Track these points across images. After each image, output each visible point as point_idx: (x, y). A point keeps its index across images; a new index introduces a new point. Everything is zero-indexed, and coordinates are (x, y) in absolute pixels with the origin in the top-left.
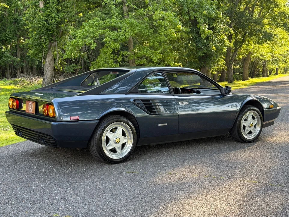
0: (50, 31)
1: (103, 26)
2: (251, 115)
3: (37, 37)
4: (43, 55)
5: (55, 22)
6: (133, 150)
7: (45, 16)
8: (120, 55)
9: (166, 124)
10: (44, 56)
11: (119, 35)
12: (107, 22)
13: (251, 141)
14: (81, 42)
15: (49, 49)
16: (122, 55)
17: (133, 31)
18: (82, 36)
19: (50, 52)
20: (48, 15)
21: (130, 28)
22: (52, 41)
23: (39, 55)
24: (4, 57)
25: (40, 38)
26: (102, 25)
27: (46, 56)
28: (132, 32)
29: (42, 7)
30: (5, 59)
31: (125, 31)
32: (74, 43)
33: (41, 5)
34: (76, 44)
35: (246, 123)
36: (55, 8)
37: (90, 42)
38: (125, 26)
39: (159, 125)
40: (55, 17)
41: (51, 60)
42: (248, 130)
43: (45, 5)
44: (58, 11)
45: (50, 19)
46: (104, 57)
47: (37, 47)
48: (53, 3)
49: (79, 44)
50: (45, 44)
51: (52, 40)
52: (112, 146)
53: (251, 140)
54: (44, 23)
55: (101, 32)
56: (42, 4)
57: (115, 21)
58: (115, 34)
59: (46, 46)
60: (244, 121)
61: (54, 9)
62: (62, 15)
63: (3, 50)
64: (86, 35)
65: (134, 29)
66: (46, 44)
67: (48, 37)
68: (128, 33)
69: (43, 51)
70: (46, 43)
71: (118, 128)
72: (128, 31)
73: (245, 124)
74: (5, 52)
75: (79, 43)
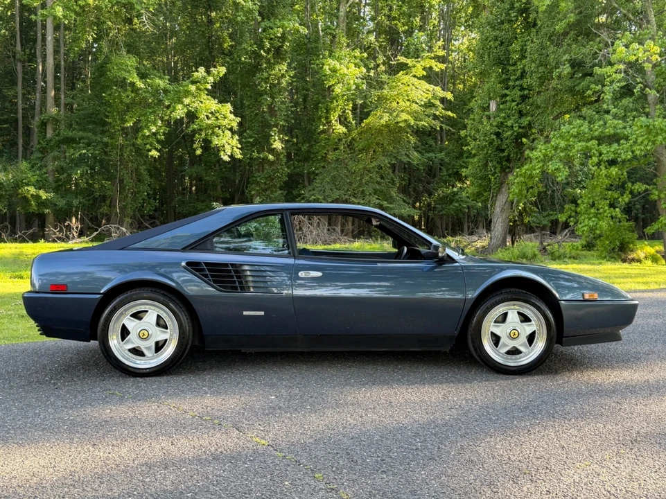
0: (503, 151)
1: (586, 135)
2: (516, 311)
3: (480, 164)
4: (491, 195)
5: (511, 135)
6: (177, 356)
7: (497, 126)
8: (628, 192)
9: (262, 313)
10: (493, 196)
11: (619, 151)
12: (596, 127)
13: (515, 371)
14: (539, 168)
15: (502, 184)
16: (631, 192)
17: (654, 143)
18: (542, 157)
19: (504, 190)
20: (502, 123)
21: (646, 136)
22: (507, 170)
23: (483, 195)
24: (456, 202)
25: (486, 165)
26: (585, 133)
27: (496, 196)
28: (650, 144)
29: (494, 110)
30: (457, 205)
31: (635, 142)
32: (524, 171)
33: (493, 107)
34: (529, 172)
35: (501, 328)
36: (515, 109)
37: (557, 167)
38: (637, 132)
39: (245, 313)
40: (512, 127)
41: (505, 205)
42: (505, 345)
43: (498, 105)
44: (521, 114)
45: (504, 131)
46: (589, 196)
47: (480, 182)
48: (513, 101)
49: (534, 172)
50: (493, 175)
51: (509, 168)
52: (133, 343)
53: (515, 369)
54: (493, 139)
55: (580, 148)
56: (495, 105)
57: (613, 124)
58: (612, 150)
59: (495, 178)
60: (493, 324)
61: (514, 111)
62: (525, 121)
63: (455, 189)
64: (550, 155)
65: (656, 138)
66: (496, 175)
67: (500, 163)
68: (638, 147)
69: (490, 188)
70: (495, 173)
71: (150, 311)
72: (642, 142)
73: (497, 331)
74: (458, 192)
75: (535, 170)
